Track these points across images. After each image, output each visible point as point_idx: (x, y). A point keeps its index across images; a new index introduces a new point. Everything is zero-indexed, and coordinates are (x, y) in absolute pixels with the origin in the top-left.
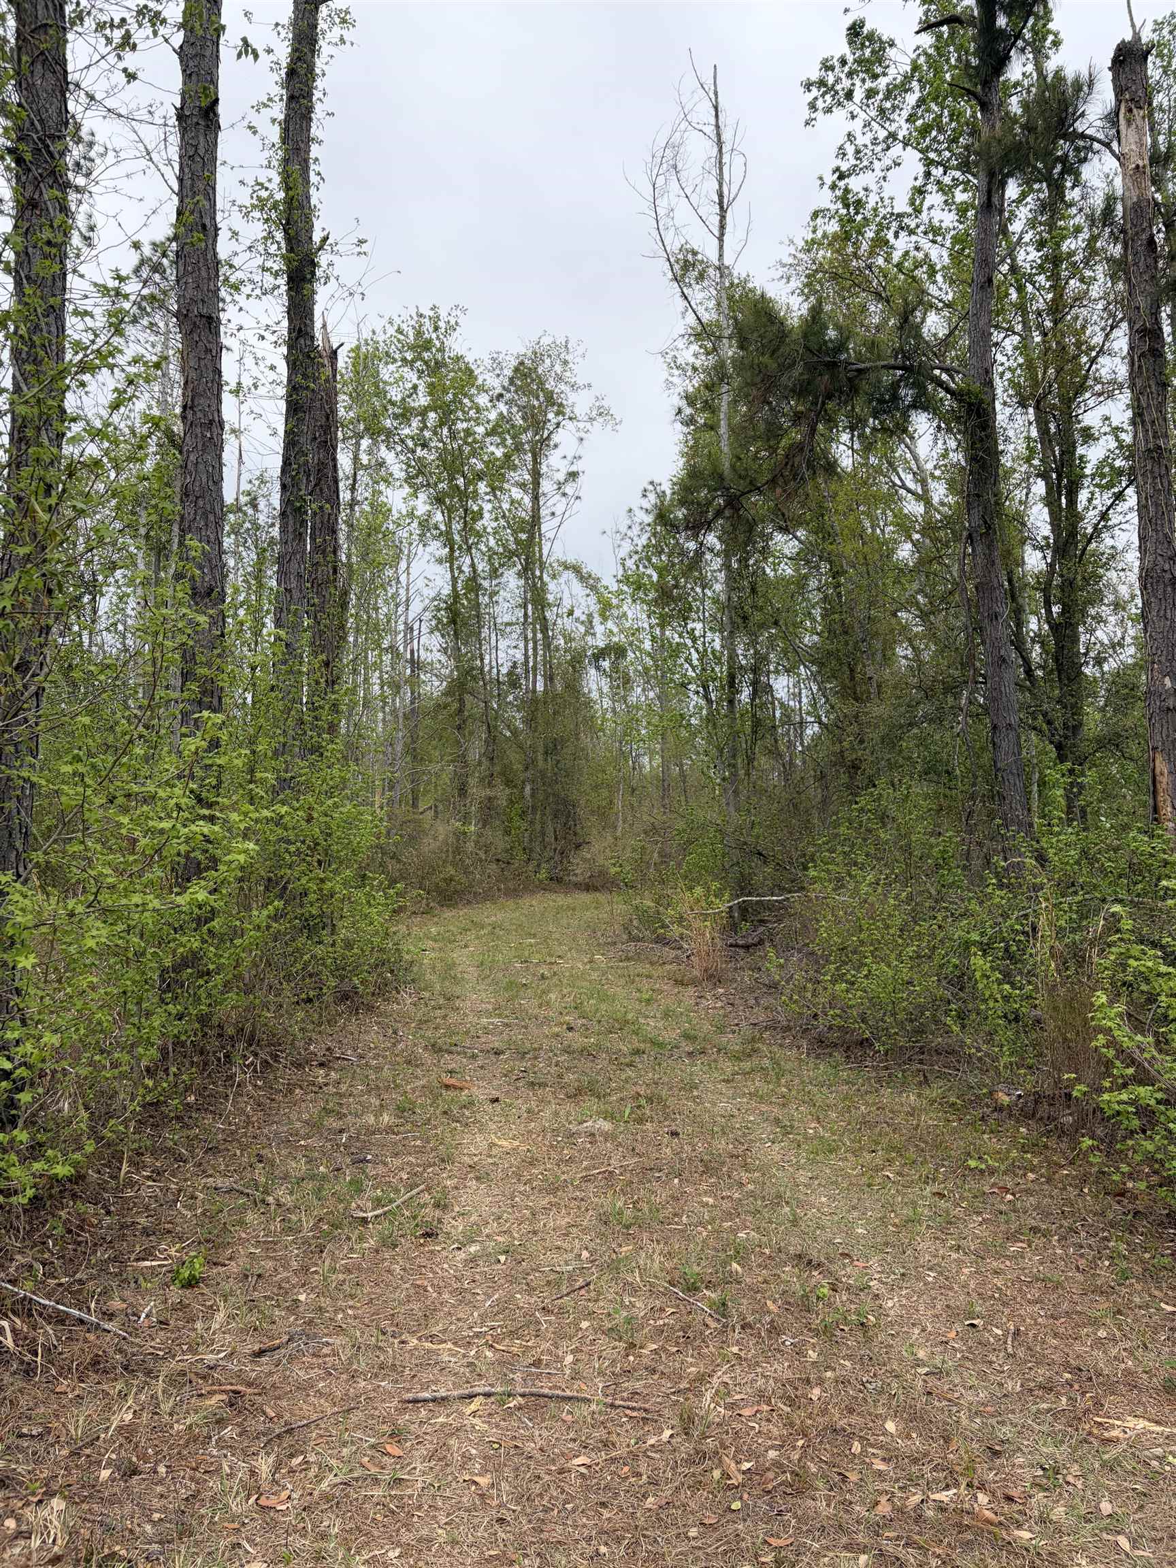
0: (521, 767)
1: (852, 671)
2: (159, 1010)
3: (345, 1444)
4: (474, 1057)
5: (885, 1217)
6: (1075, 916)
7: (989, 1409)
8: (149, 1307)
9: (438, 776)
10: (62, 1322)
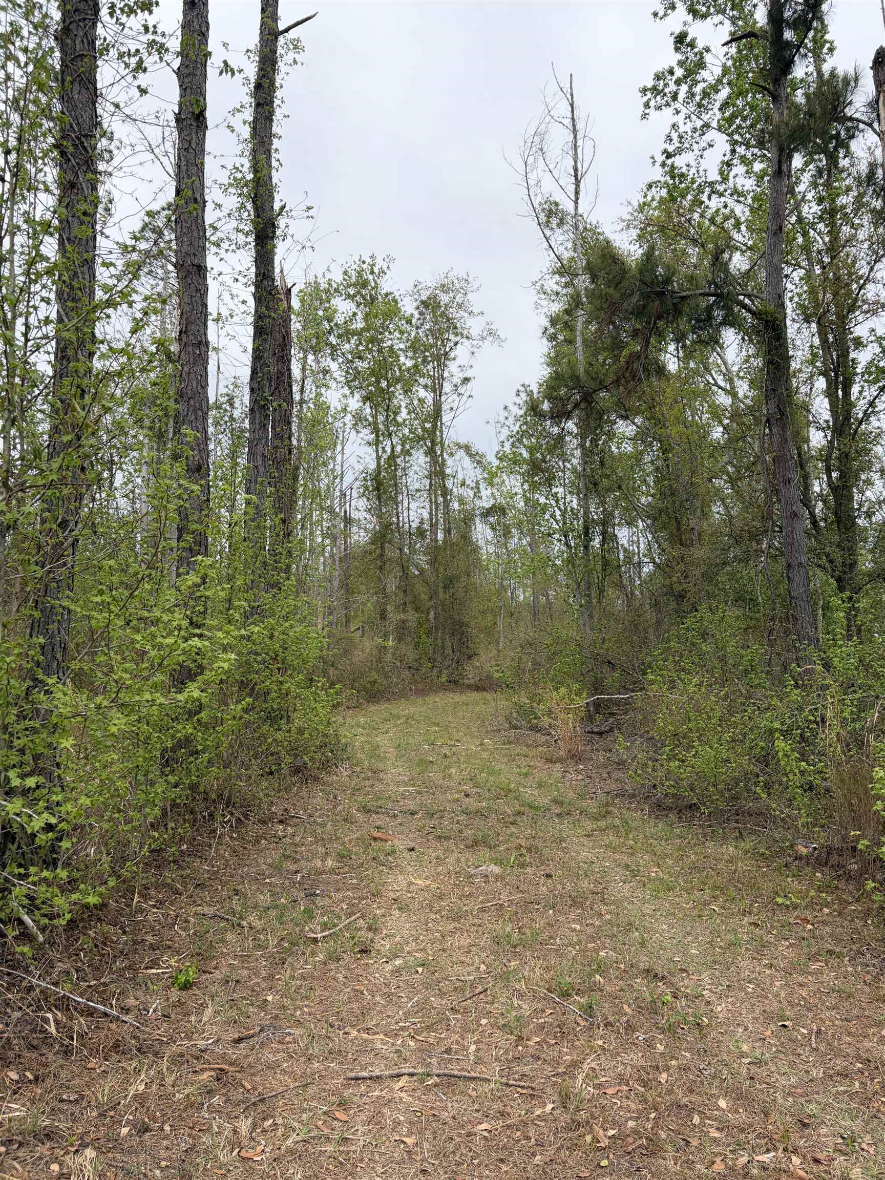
0: (427, 597)
1: (678, 523)
2: (160, 780)
3: (304, 1111)
4: (395, 816)
5: (713, 941)
6: (855, 710)
7: (798, 1091)
8: (156, 1004)
9: (364, 604)
10: (91, 1015)
